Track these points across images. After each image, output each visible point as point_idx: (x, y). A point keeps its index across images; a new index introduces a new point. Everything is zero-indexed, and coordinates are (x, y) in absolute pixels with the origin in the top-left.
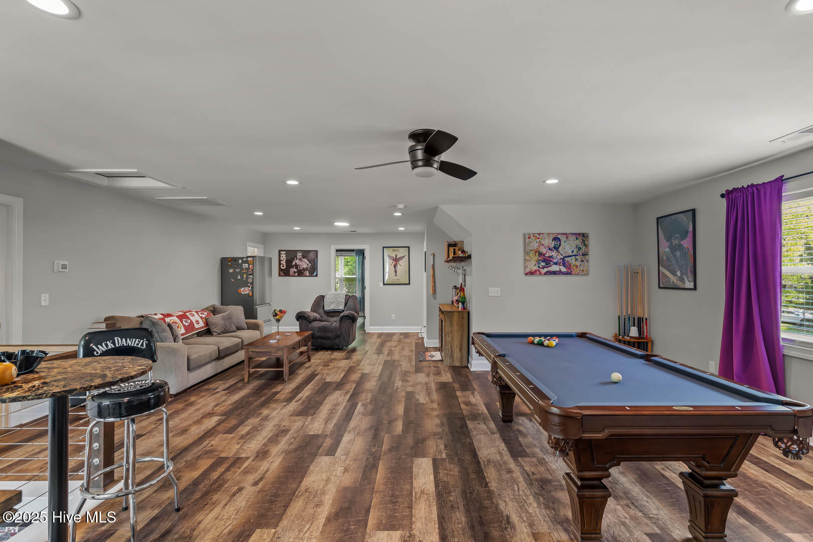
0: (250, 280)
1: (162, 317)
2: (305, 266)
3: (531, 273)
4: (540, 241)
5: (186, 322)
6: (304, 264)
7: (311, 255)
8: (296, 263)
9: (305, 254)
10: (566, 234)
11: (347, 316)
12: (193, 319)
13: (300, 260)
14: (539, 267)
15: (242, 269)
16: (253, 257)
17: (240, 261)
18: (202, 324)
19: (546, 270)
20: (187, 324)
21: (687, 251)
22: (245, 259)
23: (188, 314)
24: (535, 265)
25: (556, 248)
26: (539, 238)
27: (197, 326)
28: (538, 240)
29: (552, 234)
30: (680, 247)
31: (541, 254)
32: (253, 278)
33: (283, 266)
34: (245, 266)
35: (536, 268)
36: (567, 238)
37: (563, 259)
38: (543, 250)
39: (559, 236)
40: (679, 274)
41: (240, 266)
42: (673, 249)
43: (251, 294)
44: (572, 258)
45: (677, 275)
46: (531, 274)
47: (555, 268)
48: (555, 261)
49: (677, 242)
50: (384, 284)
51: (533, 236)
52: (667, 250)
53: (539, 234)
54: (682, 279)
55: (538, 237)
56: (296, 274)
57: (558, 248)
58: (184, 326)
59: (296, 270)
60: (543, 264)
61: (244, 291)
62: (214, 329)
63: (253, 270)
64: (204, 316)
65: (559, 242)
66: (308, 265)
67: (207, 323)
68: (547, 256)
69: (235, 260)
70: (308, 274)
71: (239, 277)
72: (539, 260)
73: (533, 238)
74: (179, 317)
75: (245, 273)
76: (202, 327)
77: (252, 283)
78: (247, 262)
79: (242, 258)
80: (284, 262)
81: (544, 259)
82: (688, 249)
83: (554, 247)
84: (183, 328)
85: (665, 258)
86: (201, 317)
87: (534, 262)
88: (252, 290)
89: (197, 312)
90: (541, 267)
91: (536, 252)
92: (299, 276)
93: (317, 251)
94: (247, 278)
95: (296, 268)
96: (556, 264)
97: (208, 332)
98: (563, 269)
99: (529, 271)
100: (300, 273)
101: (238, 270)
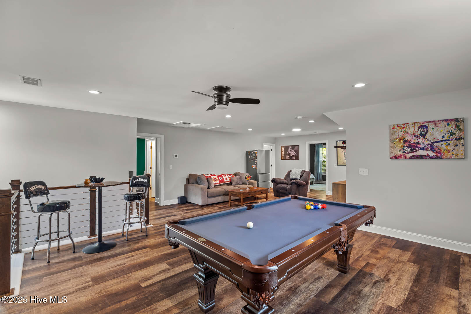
0: (256, 162)
1: (210, 175)
2: (293, 154)
3: (396, 157)
4: (405, 130)
5: (221, 178)
6: (293, 153)
7: (296, 148)
8: (289, 153)
9: (293, 147)
10: (434, 121)
11: (294, 182)
12: (224, 178)
13: (291, 151)
14: (404, 152)
15: (253, 156)
16: (257, 150)
17: (252, 152)
18: (228, 180)
19: (411, 154)
20: (220, 179)
22: (254, 151)
23: (223, 175)
24: (400, 150)
25: (423, 135)
26: (403, 128)
27: (225, 181)
28: (403, 130)
29: (418, 123)
31: (405, 141)
32: (257, 161)
33: (283, 154)
34: (254, 154)
35: (401, 153)
36: (436, 125)
37: (431, 145)
38: (408, 138)
39: (426, 124)
41: (252, 155)
43: (256, 168)
44: (442, 143)
46: (396, 158)
47: (421, 153)
48: (422, 146)
50: (337, 165)
51: (398, 127)
53: (404, 124)
55: (403, 126)
56: (289, 159)
57: (426, 134)
58: (219, 180)
59: (289, 156)
60: (408, 149)
61: (254, 166)
62: (233, 183)
63: (257, 156)
64: (230, 177)
65: (425, 130)
66: (294, 153)
67: (231, 180)
68: (412, 142)
69: (251, 152)
70: (294, 159)
71: (252, 160)
72: (404, 146)
73: (398, 128)
74: (217, 176)
75: (254, 158)
76: (229, 181)
77: (257, 163)
78: (254, 153)
79: (253, 151)
80: (283, 152)
81: (410, 145)
83: (420, 134)
84: (218, 181)
86: (229, 177)
87: (398, 148)
88: (257, 166)
89: (228, 175)
90: (406, 152)
91: (400, 140)
92: (290, 159)
93: (299, 146)
94: (255, 160)
95: (289, 155)
96: (423, 149)
97: (230, 184)
98: (431, 154)
99: (394, 156)
100: (291, 158)
101: (252, 157)
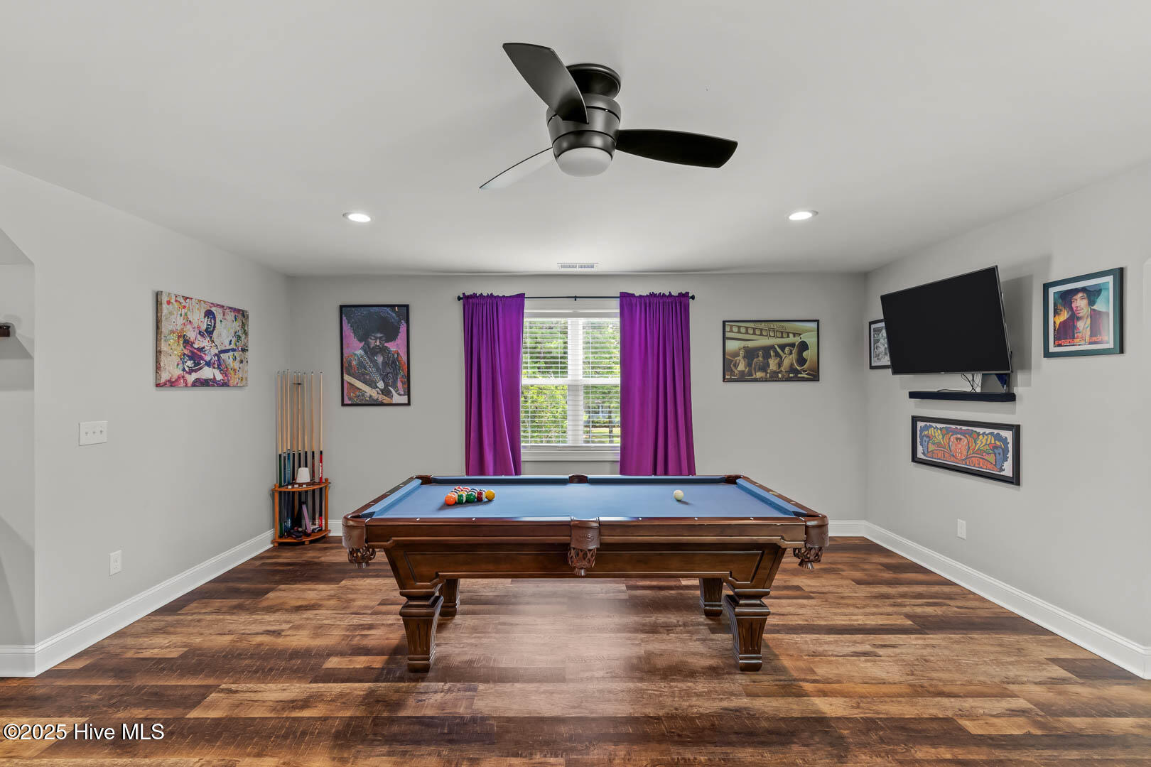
3: (172, 383)
4: (186, 314)
10: (223, 307)
14: (184, 370)
19: (194, 376)
21: (396, 356)
24: (178, 365)
25: (209, 332)
26: (184, 307)
28: (184, 311)
29: (205, 302)
30: (383, 350)
31: (187, 343)
35: (178, 372)
36: (224, 315)
37: (218, 355)
38: (192, 335)
39: (213, 309)
40: (381, 385)
42: (371, 352)
44: (228, 354)
45: (377, 387)
46: (171, 386)
47: (207, 373)
48: (208, 358)
49: (378, 344)
51: (176, 301)
52: (360, 352)
53: (186, 298)
54: (386, 392)
55: (182, 301)
57: (212, 332)
60: (190, 363)
65: (213, 321)
68: (196, 346)
72: (184, 354)
73: (176, 305)
81: (192, 352)
82: (398, 354)
83: (206, 330)
85: (354, 363)
87: (176, 359)
90: (187, 369)
91: (179, 337)
96: (208, 364)
98: (219, 377)
99: (168, 378)
